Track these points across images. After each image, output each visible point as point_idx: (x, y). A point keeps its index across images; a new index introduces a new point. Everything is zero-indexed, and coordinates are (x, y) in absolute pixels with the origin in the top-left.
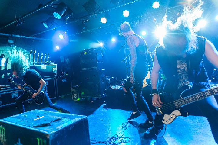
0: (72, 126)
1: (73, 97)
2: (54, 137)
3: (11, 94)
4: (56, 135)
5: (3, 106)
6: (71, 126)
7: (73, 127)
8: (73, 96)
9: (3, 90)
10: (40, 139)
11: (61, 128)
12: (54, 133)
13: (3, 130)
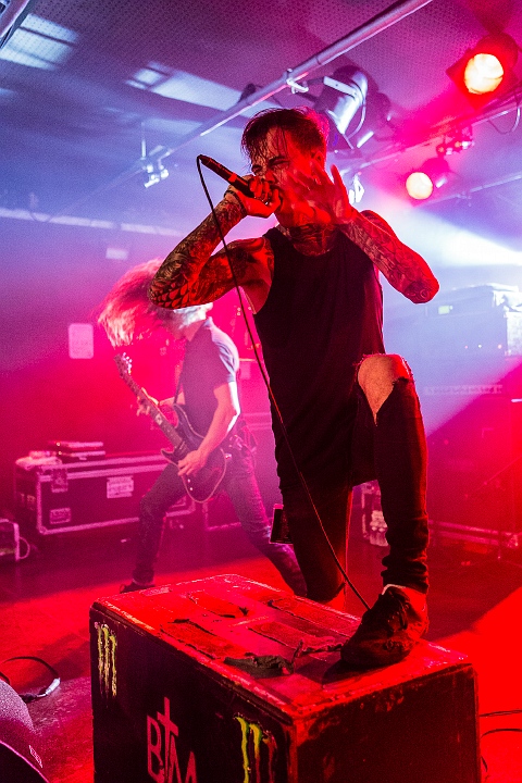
0: (398, 696)
1: (369, 528)
2: (311, 733)
3: (104, 481)
4: (322, 727)
5: (76, 528)
6: (392, 697)
7: (400, 701)
8: (369, 519)
9: (77, 460)
10: (253, 727)
11: (347, 695)
12: (313, 716)
13: (110, 647)
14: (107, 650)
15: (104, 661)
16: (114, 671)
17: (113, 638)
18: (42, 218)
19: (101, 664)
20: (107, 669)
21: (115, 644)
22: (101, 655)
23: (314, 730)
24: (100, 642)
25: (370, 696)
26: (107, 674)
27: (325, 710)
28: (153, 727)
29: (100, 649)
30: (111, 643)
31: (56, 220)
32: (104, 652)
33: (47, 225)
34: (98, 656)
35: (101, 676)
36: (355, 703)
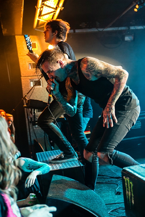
14: (129, 187)
15: (128, 191)
16: (133, 195)
17: (131, 183)
18: (101, 30)
19: (127, 192)
20: (130, 194)
21: (132, 185)
22: (127, 189)
24: (126, 184)
26: (130, 196)
29: (126, 186)
30: (130, 185)
31: (106, 30)
32: (128, 188)
33: (103, 32)
34: (126, 189)
35: (127, 197)
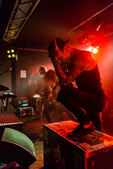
0: (108, 149)
2: (89, 156)
4: (92, 155)
10: (77, 153)
11: (97, 148)
12: (90, 152)
13: (47, 135)
15: (46, 137)
16: (48, 139)
17: (47, 133)
18: (38, 50)
21: (48, 134)
22: (45, 136)
23: (90, 155)
25: (102, 149)
26: (46, 139)
27: (92, 151)
28: (55, 151)
29: (45, 134)
30: (47, 134)
36: (99, 150)
